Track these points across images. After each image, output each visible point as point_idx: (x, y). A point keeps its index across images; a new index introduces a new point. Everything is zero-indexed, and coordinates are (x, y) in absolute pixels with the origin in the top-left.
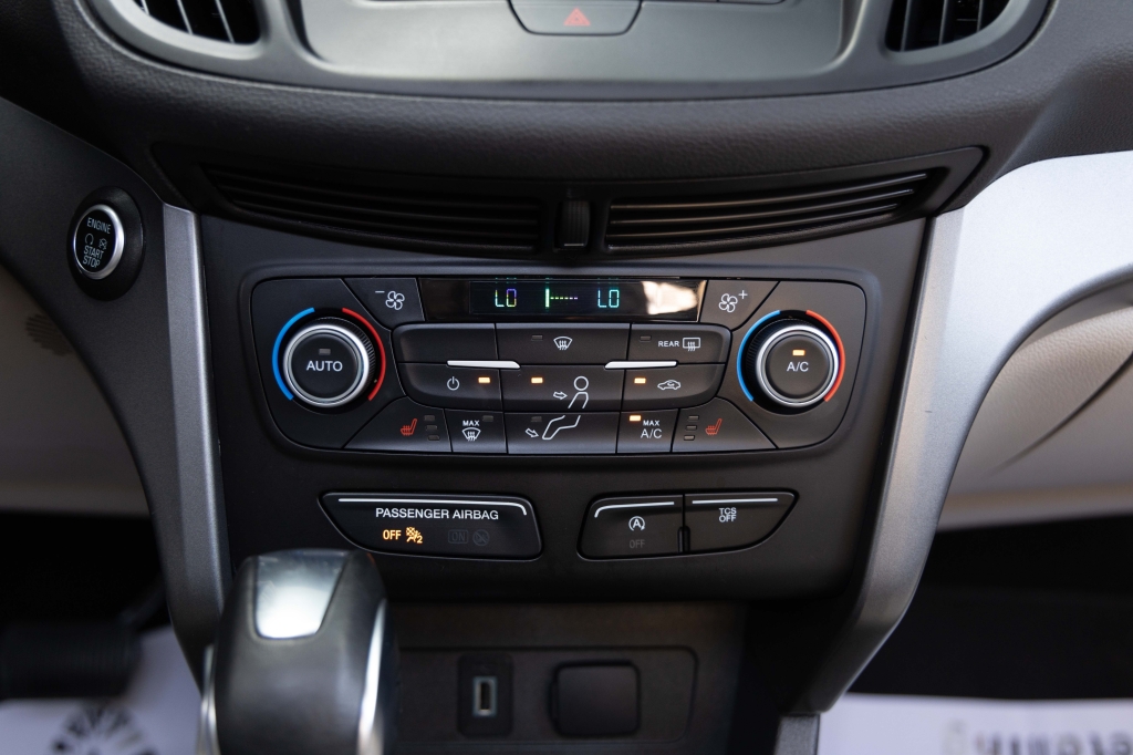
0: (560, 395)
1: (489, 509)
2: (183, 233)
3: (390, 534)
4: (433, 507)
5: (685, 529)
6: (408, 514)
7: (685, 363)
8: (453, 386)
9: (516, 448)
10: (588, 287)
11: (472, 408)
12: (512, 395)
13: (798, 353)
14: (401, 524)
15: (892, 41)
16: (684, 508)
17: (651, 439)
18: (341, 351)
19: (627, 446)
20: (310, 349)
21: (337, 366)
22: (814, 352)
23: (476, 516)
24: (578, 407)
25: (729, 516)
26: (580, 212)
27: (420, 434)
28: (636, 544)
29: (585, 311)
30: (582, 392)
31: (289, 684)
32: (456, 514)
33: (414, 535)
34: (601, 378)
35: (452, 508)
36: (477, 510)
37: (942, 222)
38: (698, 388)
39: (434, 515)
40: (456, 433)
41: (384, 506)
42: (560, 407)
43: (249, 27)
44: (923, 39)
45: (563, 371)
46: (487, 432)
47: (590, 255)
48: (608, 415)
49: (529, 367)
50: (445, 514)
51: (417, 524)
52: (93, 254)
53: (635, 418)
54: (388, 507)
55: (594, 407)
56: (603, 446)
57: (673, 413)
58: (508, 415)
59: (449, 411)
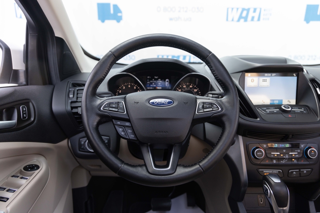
0: (285, 157)
1: (277, 171)
2: (241, 138)
3: (265, 174)
4: (270, 171)
5: (300, 174)
6: (267, 172)
7: (299, 153)
8: (272, 156)
9: (280, 163)
11: (275, 159)
12: (279, 157)
13: (313, 152)
16: (300, 171)
17: (295, 162)
18: (261, 152)
19: (293, 163)
20: (258, 152)
21: (261, 154)
23: (276, 172)
24: (287, 159)
25: (305, 172)
26: (291, 136)
27: (269, 162)
28: (294, 175)
30: (287, 157)
32: (273, 172)
34: (289, 155)
35: (273, 171)
38: (300, 156)
39: (271, 172)
40: (273, 161)
41: (265, 171)
42: (284, 159)
45: (284, 154)
46: (276, 161)
49: (281, 154)
50: (272, 172)
51: (269, 173)
53: (293, 160)
55: (289, 159)
56: (290, 163)
57: (298, 159)
58: (278, 159)
59: (272, 159)
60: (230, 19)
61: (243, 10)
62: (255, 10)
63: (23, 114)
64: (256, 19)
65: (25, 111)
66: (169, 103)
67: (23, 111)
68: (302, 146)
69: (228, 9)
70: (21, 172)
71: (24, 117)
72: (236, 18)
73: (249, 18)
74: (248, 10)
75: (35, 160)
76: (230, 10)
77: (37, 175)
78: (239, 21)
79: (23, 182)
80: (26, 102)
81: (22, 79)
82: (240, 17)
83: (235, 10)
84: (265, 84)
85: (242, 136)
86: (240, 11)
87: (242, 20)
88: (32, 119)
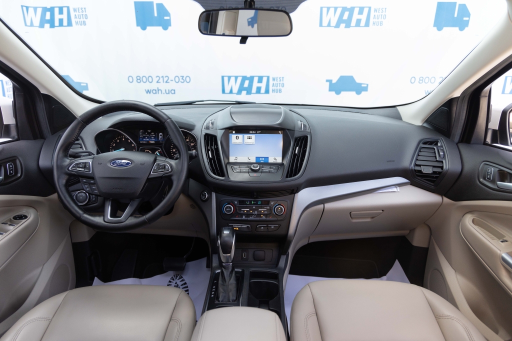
1: (246, 226)
2: (214, 195)
3: (235, 229)
4: (239, 225)
5: (268, 229)
7: (267, 210)
8: (242, 212)
9: (249, 219)
10: (257, 201)
11: (244, 214)
12: (248, 213)
14: (236, 227)
15: (287, 177)
16: (268, 226)
17: (264, 218)
18: (230, 208)
19: (261, 219)
20: (227, 207)
21: (230, 210)
22: (281, 208)
25: (273, 227)
26: (255, 194)
27: (238, 217)
28: (262, 230)
29: (257, 204)
30: (256, 213)
31: (227, 239)
33: (237, 229)
34: (258, 211)
35: (242, 226)
36: (244, 226)
37: (296, 194)
38: (269, 213)
40: (242, 217)
42: (254, 214)
43: (223, 175)
44: (291, 177)
45: (254, 210)
46: (246, 217)
47: (257, 198)
48: (259, 215)
49: (250, 210)
51: (238, 227)
52: (203, 197)
53: (262, 216)
54: (234, 225)
56: (258, 219)
57: (266, 215)
58: (248, 215)
59: (242, 215)
60: (325, 23)
61: (344, 9)
62: (361, 11)
63: (10, 171)
64: (363, 23)
65: (12, 168)
66: (128, 164)
67: (10, 168)
68: (272, 203)
69: (321, 8)
70: (10, 220)
71: (10, 173)
72: (334, 23)
73: (353, 23)
74: (351, 10)
75: (23, 212)
76: (325, 10)
77: (24, 224)
78: (337, 26)
79: (11, 228)
80: (13, 159)
81: (14, 132)
82: (340, 21)
83: (332, 10)
84: (249, 141)
85: (216, 193)
86: (339, 11)
87: (343, 25)
88: (19, 175)
